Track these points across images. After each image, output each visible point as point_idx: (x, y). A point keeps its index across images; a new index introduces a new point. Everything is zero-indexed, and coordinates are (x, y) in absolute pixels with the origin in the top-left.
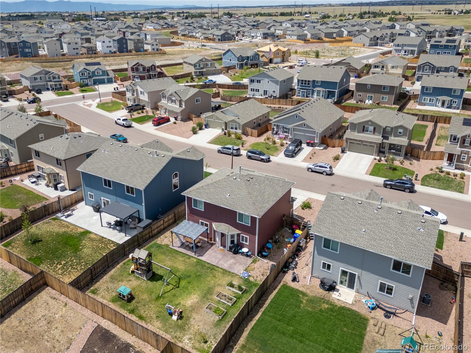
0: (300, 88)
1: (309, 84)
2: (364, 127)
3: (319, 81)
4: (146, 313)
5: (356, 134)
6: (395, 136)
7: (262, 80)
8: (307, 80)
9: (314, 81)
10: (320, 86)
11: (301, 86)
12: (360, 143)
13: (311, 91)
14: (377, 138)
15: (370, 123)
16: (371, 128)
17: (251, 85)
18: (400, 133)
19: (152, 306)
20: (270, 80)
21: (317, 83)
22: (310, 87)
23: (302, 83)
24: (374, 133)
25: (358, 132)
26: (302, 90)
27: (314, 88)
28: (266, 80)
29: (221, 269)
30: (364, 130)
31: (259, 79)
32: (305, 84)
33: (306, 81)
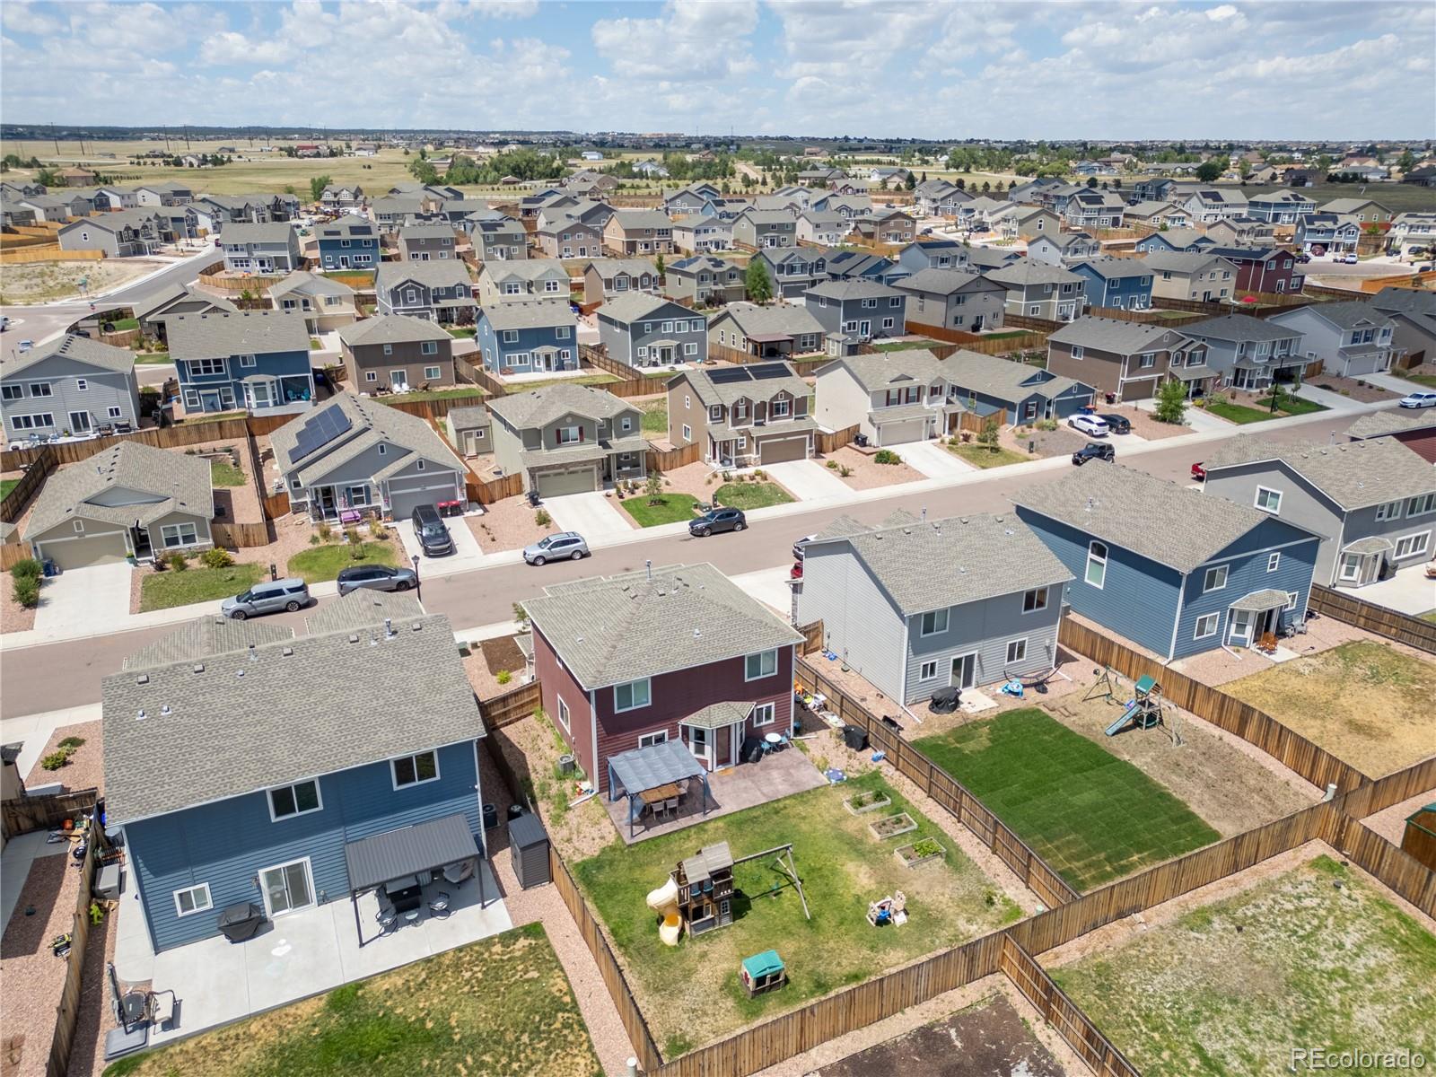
0: (192, 387)
1: (219, 370)
2: (558, 431)
3: (250, 357)
4: (844, 962)
5: (544, 451)
6: (618, 437)
7: (54, 381)
8: (211, 357)
9: (234, 359)
10: (257, 371)
11: (195, 379)
12: (563, 470)
13: (231, 388)
14: (590, 451)
15: (569, 420)
16: (574, 431)
17: (10, 408)
18: (627, 426)
19: (832, 944)
20: (87, 378)
21: (245, 363)
22: (225, 377)
23: (196, 371)
24: (582, 440)
25: (549, 448)
26: (201, 392)
27: (241, 379)
28: (73, 380)
29: (786, 798)
30: (559, 439)
31: (39, 380)
32: (207, 370)
33: (206, 362)
